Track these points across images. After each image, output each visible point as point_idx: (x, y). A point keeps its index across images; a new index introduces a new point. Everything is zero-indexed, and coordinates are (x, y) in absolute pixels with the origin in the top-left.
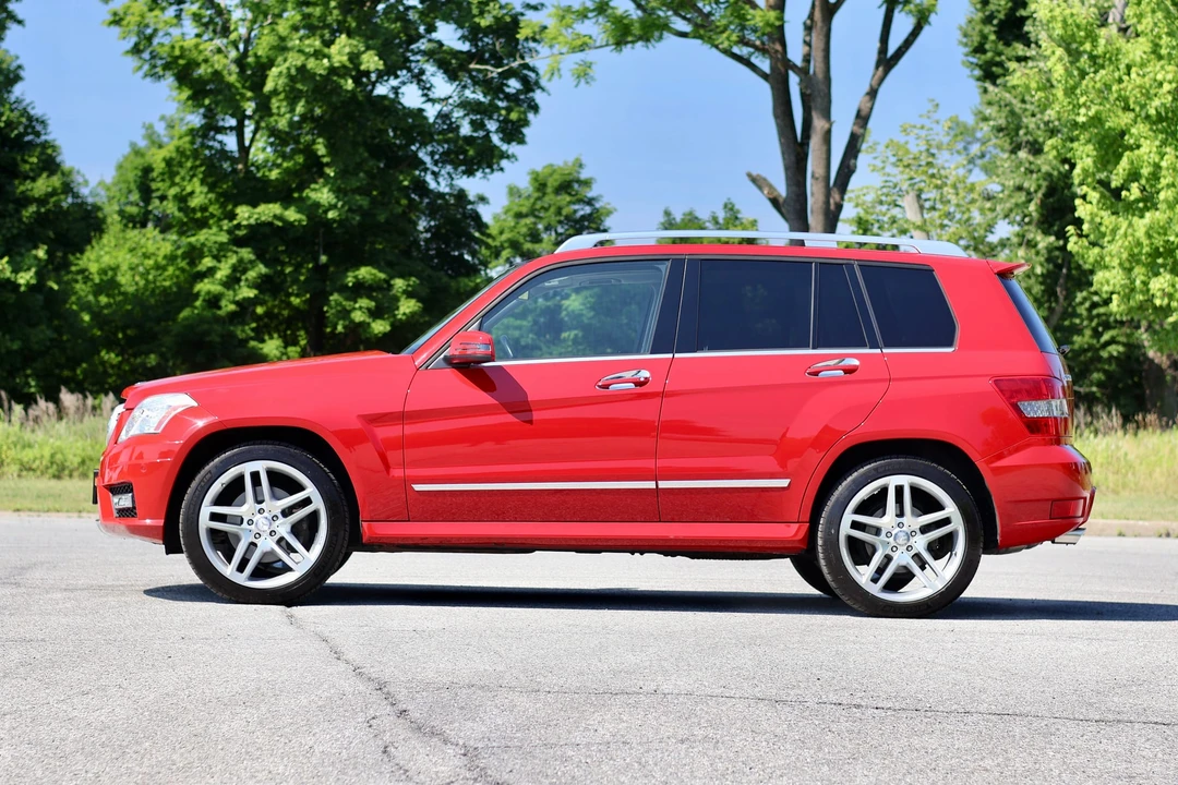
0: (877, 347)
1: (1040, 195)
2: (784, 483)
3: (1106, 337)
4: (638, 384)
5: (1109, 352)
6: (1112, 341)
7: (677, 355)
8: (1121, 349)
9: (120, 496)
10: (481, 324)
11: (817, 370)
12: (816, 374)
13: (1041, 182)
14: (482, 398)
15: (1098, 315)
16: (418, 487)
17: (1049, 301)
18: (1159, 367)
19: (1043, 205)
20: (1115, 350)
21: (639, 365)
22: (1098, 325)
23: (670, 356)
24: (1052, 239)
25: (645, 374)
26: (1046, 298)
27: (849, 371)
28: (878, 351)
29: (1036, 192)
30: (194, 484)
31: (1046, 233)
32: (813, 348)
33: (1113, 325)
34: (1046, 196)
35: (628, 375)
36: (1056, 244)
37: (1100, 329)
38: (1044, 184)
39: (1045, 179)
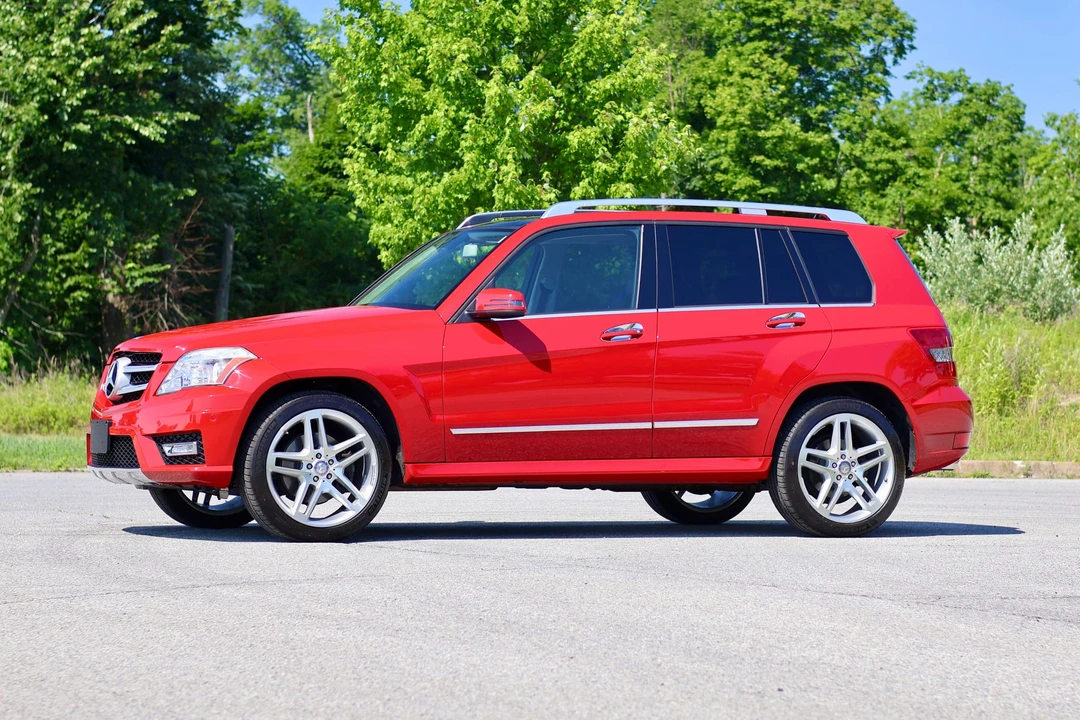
0: (816, 303)
1: (17, 144)
2: (753, 422)
3: (70, 282)
4: (635, 336)
5: (74, 299)
6: (77, 287)
7: (660, 310)
8: (86, 295)
9: (171, 445)
10: (494, 281)
11: (774, 322)
12: (774, 326)
13: (19, 131)
14: (506, 349)
15: (62, 262)
16: (455, 431)
17: (23, 247)
18: (118, 311)
19: (18, 155)
20: (79, 295)
21: (632, 319)
22: (63, 271)
23: (655, 310)
24: (29, 185)
25: (639, 327)
26: (19, 245)
27: (799, 323)
28: (816, 306)
29: (14, 140)
30: (260, 432)
31: (21, 180)
32: (766, 304)
33: (76, 271)
34: (23, 145)
35: (625, 327)
36: (33, 191)
37: (64, 276)
38: (22, 133)
39: (23, 129)
